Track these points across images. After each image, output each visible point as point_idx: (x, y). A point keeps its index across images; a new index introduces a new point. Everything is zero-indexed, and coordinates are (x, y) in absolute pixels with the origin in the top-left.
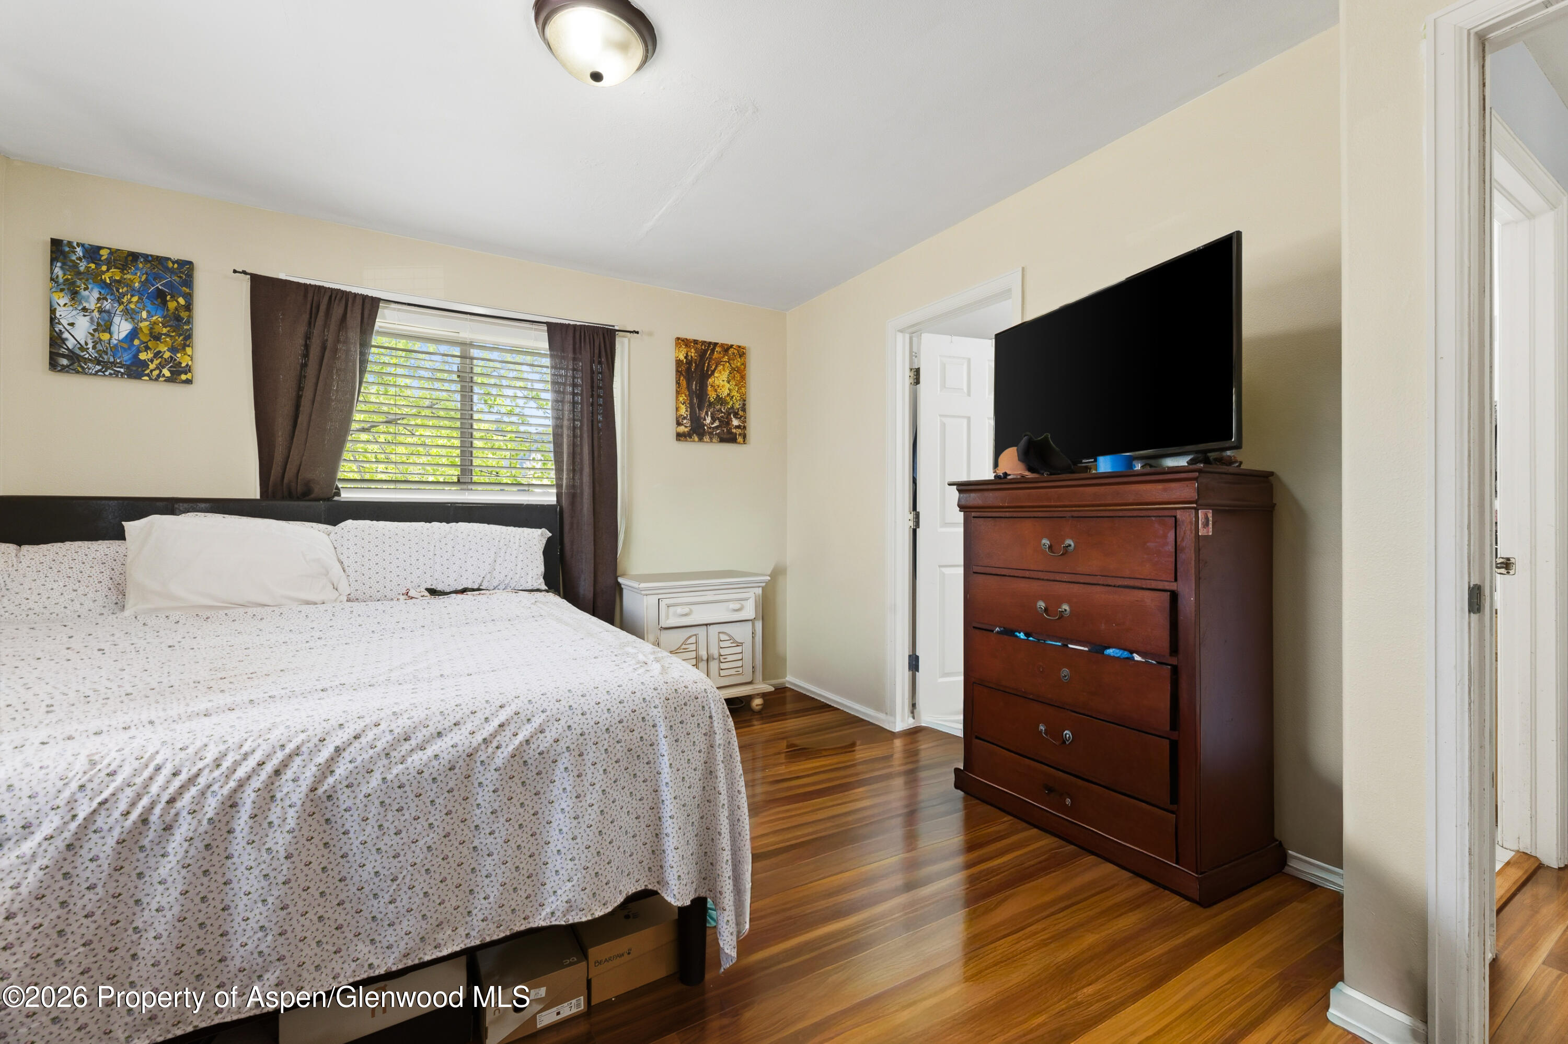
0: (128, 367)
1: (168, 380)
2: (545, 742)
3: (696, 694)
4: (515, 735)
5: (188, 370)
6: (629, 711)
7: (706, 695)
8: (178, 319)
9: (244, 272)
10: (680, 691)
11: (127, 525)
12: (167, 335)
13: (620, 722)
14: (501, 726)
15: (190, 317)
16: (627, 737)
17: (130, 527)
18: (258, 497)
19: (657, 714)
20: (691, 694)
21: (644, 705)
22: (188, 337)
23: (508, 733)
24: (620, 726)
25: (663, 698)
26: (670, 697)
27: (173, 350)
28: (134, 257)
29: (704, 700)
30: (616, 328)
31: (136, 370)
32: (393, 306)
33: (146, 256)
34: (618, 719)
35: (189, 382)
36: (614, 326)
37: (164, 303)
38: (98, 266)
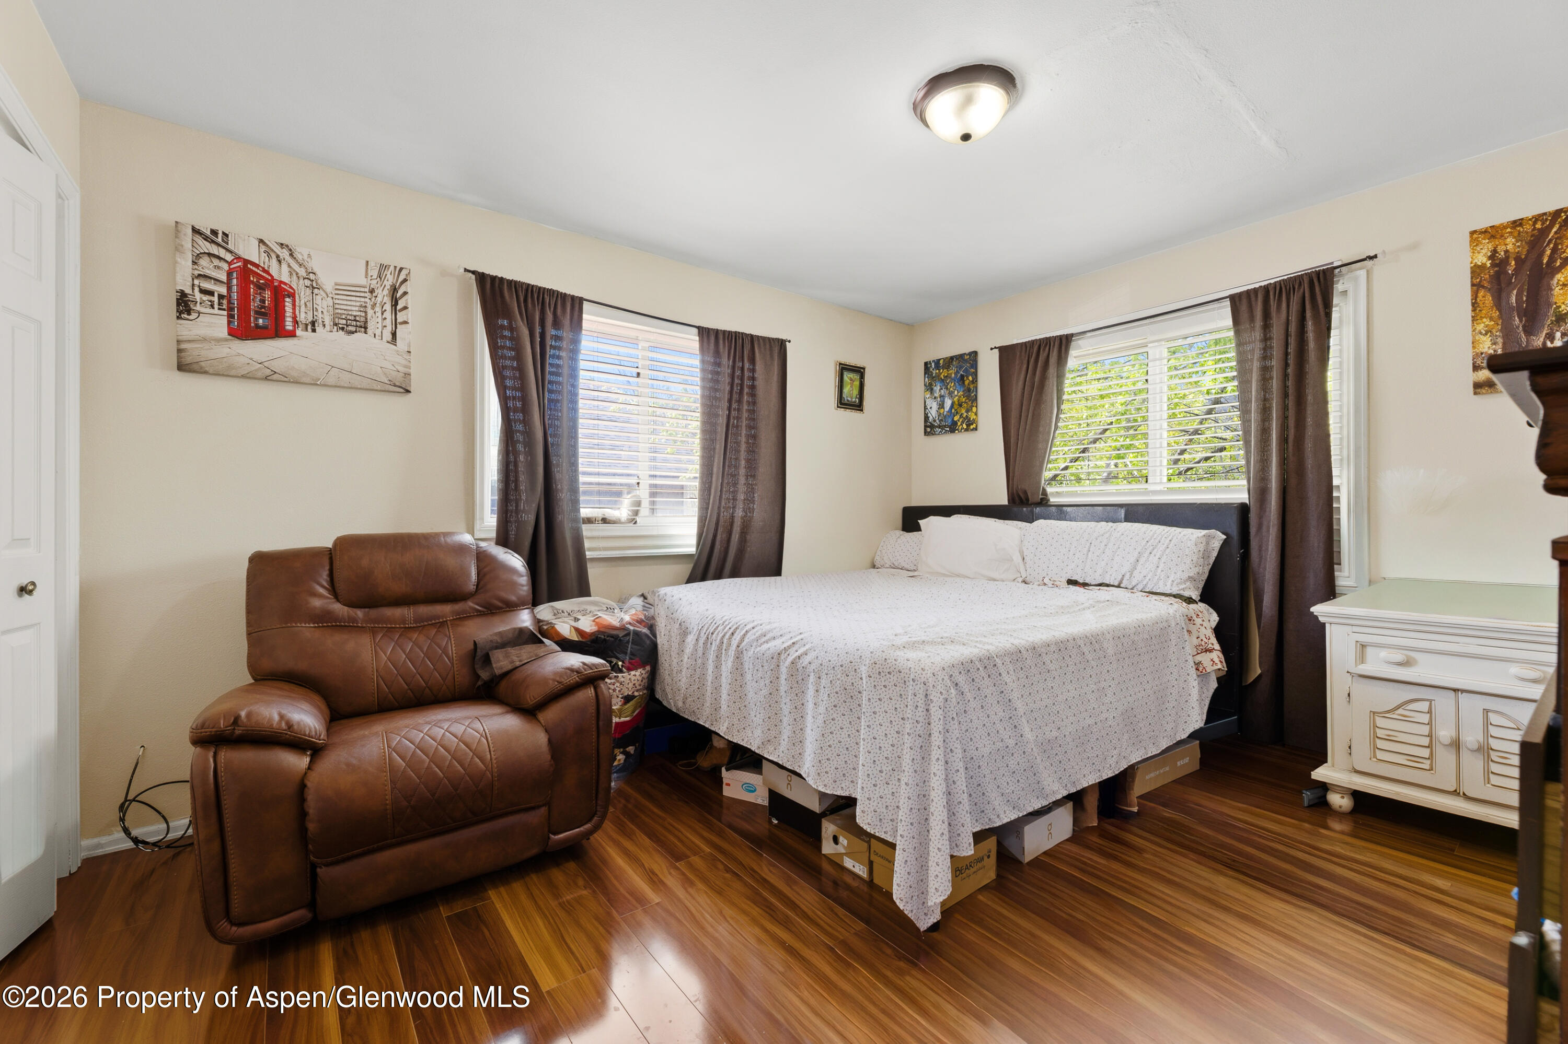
0: (950, 428)
1: (967, 430)
2: (805, 660)
3: (901, 668)
4: (797, 651)
5: (974, 422)
6: (848, 661)
7: (908, 672)
8: (969, 390)
9: (995, 348)
10: (888, 661)
11: (921, 522)
12: (965, 402)
13: (842, 666)
14: (794, 643)
15: (976, 388)
16: (844, 678)
17: (922, 522)
18: (1006, 503)
19: (864, 671)
20: (896, 667)
21: (859, 661)
22: (976, 399)
23: (794, 649)
24: (841, 668)
25: (872, 661)
26: (878, 663)
27: (967, 411)
28: (952, 358)
29: (907, 676)
30: (1335, 264)
31: (953, 428)
32: (1089, 334)
33: (956, 356)
34: (841, 664)
35: (976, 429)
36: (1332, 263)
37: (964, 383)
38: (939, 370)
